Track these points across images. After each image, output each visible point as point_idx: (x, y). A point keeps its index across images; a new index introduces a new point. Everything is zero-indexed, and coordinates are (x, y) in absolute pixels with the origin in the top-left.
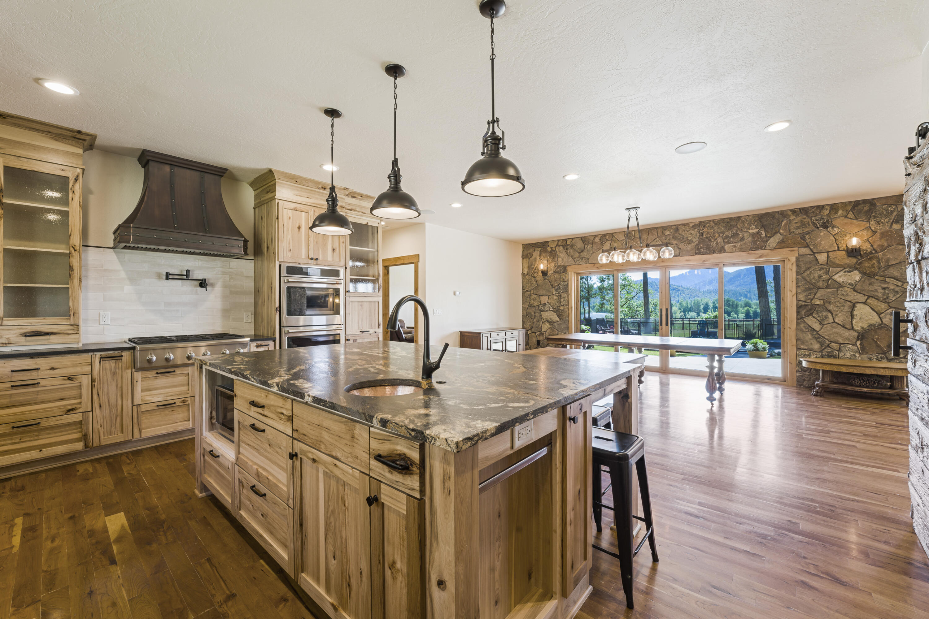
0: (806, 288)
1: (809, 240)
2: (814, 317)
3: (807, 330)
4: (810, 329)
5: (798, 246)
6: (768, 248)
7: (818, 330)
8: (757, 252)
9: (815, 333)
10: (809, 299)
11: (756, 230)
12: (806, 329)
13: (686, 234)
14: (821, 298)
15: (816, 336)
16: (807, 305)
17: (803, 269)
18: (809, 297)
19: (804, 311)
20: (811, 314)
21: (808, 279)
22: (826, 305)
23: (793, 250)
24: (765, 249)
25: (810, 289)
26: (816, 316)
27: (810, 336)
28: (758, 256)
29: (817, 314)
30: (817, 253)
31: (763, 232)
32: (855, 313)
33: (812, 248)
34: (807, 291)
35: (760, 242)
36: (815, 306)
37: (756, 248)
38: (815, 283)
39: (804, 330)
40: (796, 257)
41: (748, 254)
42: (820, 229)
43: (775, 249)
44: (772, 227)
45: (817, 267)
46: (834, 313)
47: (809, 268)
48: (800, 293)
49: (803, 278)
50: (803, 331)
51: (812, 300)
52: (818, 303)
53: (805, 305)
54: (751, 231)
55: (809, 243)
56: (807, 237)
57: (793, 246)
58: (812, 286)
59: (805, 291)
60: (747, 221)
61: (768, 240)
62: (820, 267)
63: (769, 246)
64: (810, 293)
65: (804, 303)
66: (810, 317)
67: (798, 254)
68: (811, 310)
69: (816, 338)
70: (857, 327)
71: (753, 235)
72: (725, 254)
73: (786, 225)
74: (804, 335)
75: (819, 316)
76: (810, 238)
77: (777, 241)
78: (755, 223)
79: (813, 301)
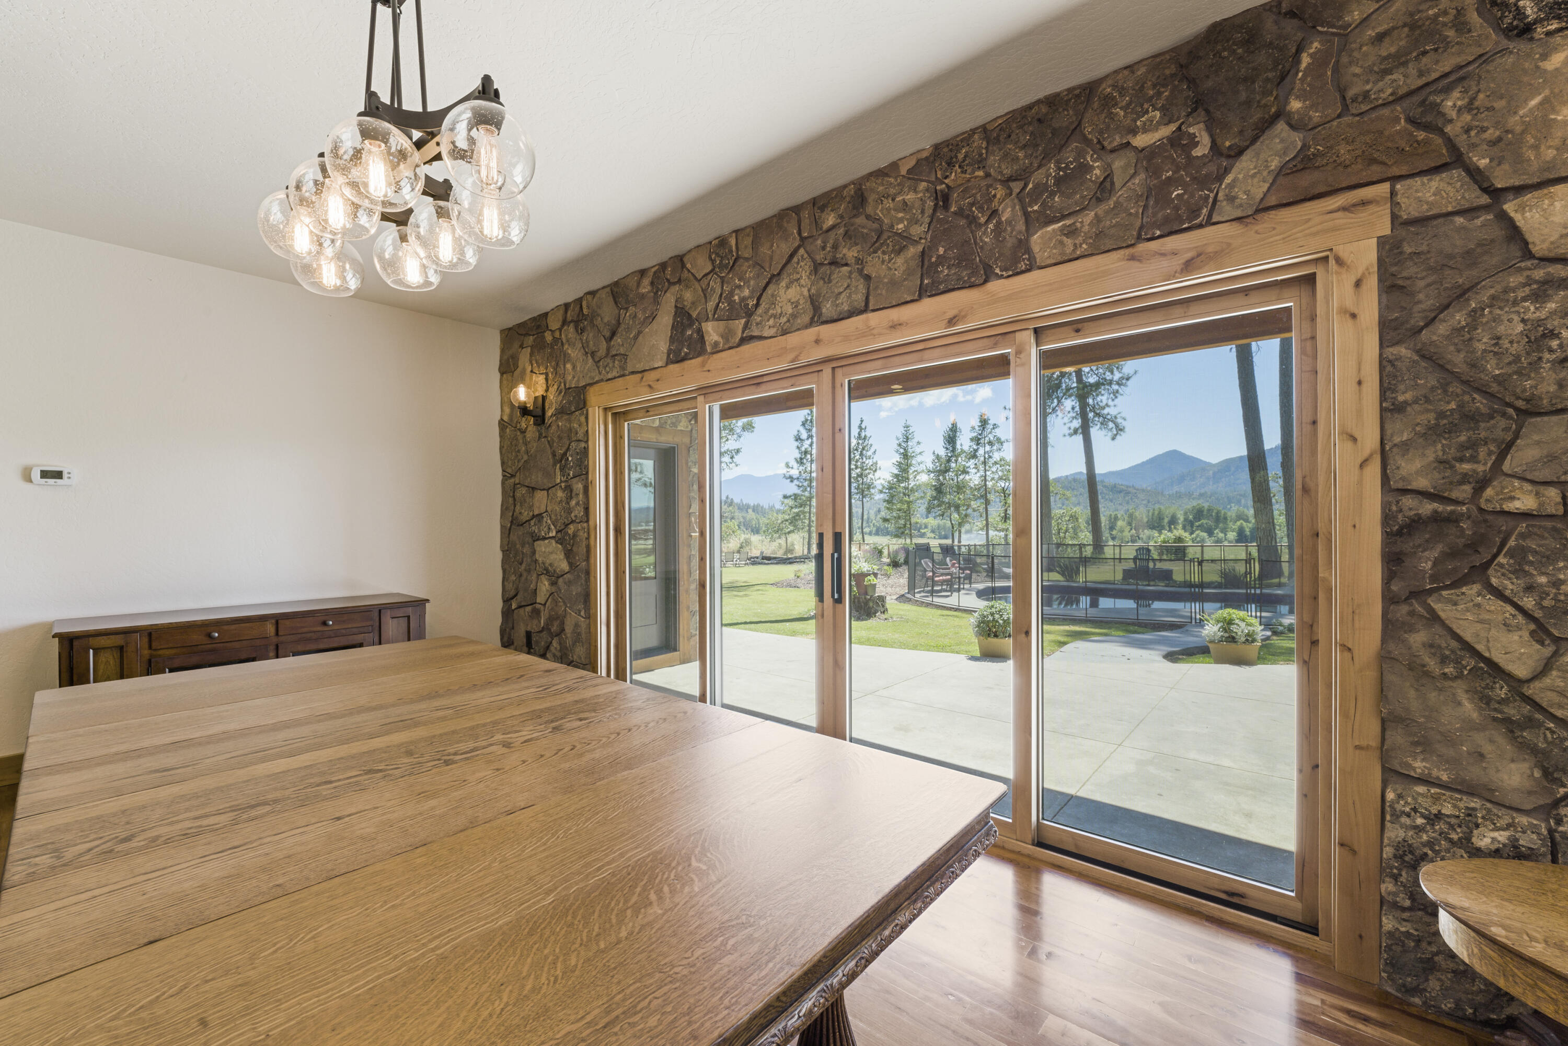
0: (1441, 415)
1: (1467, 117)
2: (1499, 594)
3: (1449, 670)
4: (1470, 662)
5: (1396, 171)
6: (1226, 210)
7: (1521, 671)
8: (1172, 242)
9: (1501, 691)
10: (1465, 479)
11: (1166, 131)
12: (1444, 660)
13: (889, 210)
14: (1545, 474)
15: (1514, 711)
16: (1452, 520)
17: (1426, 301)
18: (1466, 467)
19: (1434, 553)
20: (1479, 572)
21: (1458, 361)
23: (1364, 203)
24: (1210, 222)
25: (1471, 418)
26: (1510, 586)
27: (1469, 708)
29: (1519, 572)
30: (1519, 190)
31: (1198, 130)
33: (1483, 163)
34: (1452, 430)
35: (1185, 186)
36: (1503, 524)
37: (1167, 220)
38: (1501, 380)
39: (1432, 664)
40: (1382, 242)
41: (1132, 258)
42: (1540, 30)
43: (1263, 209)
44: (1243, 96)
45: (1514, 280)
47: (1462, 294)
48: (1405, 447)
49: (1425, 355)
50: (1427, 674)
51: (1482, 484)
52: (1525, 502)
53: (1436, 518)
54: (1141, 141)
55: (1462, 141)
56: (1451, 103)
57: (1365, 176)
58: (1480, 403)
59: (1433, 432)
60: (1122, 91)
61: (1227, 171)
62: (1539, 274)
63: (1231, 199)
64: (1472, 445)
65: (1427, 508)
66: (1471, 590)
67: (1394, 217)
68: (1474, 546)
69: (1510, 726)
71: (1149, 155)
72: (1035, 275)
73: (1320, 61)
74: (1433, 696)
75: (1529, 588)
76: (1470, 107)
77: (1275, 164)
78: (1159, 94)
79: (1489, 492)
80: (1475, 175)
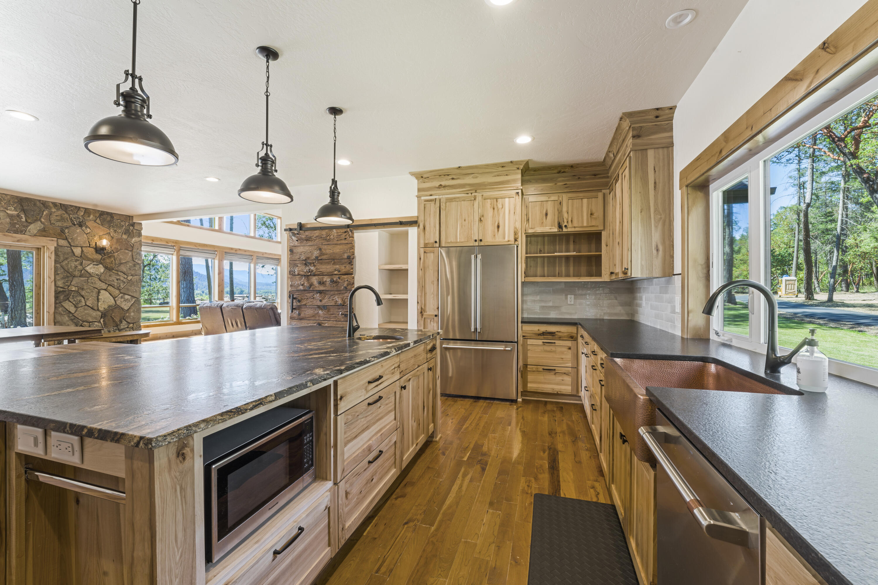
0: (64, 276)
1: (68, 234)
2: (70, 302)
3: (65, 313)
4: (67, 312)
5: (58, 237)
6: (27, 233)
7: (73, 312)
8: (15, 235)
9: (71, 315)
10: (67, 285)
11: (15, 213)
12: (64, 312)
14: (76, 285)
15: (73, 318)
16: (65, 291)
17: (62, 258)
18: (67, 284)
19: (63, 296)
20: (68, 299)
21: (66, 268)
22: (80, 291)
23: (52, 240)
24: (24, 234)
25: (68, 277)
26: (72, 300)
27: (67, 318)
28: (16, 239)
29: (73, 298)
30: (73, 246)
31: (23, 216)
32: (100, 297)
33: (70, 241)
34: (65, 278)
35: (19, 225)
36: (71, 292)
37: (14, 230)
38: (71, 272)
39: (63, 313)
40: (55, 248)
41: (4, 235)
42: (76, 226)
43: (35, 235)
44: (32, 213)
45: (73, 258)
46: (86, 298)
47: (67, 259)
48: (59, 280)
49: (62, 266)
50: (62, 314)
51: (69, 286)
52: (73, 289)
53: (63, 291)
54: (9, 212)
55: (67, 237)
56: (66, 231)
57: (53, 236)
58: (69, 275)
59: (63, 278)
60: (4, 199)
61: (29, 226)
62: (76, 258)
63: (29, 231)
64: (68, 281)
65: (62, 289)
66: (67, 301)
67: (57, 244)
68: (67, 295)
69: (72, 320)
70: (101, 309)
71: (11, 217)
73: (46, 215)
74: (62, 317)
75: (74, 301)
76: (68, 232)
77: (38, 228)
78: (14, 205)
79: (70, 287)
80: (69, 242)
